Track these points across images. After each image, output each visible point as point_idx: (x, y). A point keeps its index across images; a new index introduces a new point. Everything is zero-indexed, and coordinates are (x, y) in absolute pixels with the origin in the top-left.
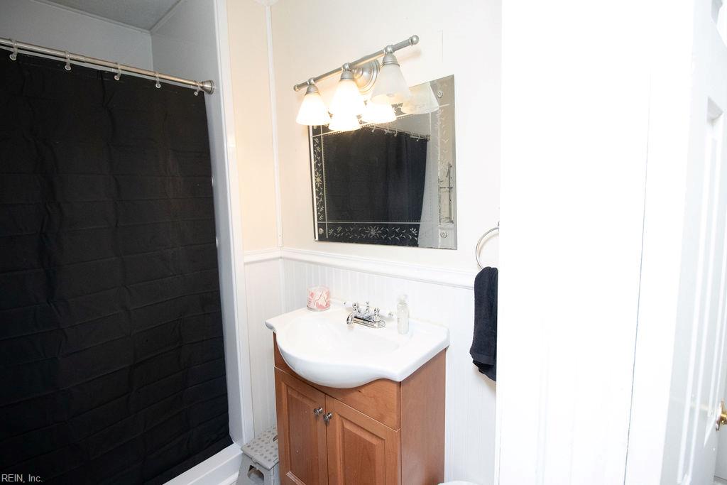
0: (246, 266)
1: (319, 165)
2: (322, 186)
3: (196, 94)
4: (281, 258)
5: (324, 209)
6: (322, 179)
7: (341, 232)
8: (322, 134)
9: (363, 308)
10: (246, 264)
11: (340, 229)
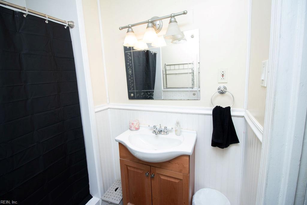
0: (96, 113)
1: (131, 65)
2: (132, 74)
3: (66, 27)
4: (109, 108)
5: (134, 85)
6: (132, 71)
7: (143, 95)
8: (132, 51)
9: (158, 127)
10: (96, 112)
11: (143, 94)
